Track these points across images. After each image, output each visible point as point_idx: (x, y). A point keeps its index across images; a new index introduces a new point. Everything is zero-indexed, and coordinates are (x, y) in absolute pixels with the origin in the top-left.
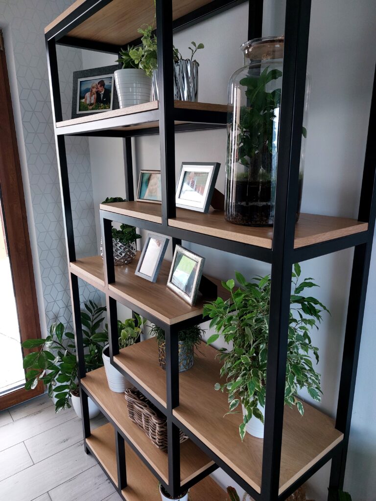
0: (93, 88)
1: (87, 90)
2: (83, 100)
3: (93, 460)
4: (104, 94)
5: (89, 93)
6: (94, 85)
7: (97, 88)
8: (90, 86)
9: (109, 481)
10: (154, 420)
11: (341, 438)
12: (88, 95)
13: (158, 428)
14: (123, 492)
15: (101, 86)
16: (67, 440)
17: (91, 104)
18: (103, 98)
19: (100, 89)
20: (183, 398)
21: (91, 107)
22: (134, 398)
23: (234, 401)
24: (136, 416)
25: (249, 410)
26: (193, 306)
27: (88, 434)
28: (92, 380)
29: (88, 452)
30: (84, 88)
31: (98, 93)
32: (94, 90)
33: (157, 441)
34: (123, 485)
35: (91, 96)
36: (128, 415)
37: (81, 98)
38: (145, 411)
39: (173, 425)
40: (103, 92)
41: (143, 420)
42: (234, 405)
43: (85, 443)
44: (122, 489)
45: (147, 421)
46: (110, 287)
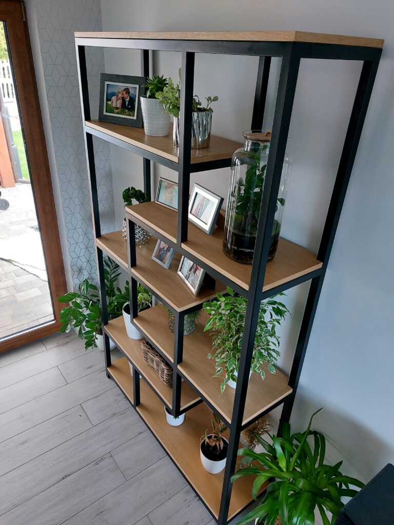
0: (119, 93)
1: (113, 94)
2: (110, 103)
3: (113, 383)
4: (129, 101)
5: (116, 97)
6: (120, 90)
7: (123, 94)
8: (116, 91)
9: (126, 399)
10: (163, 366)
11: (291, 391)
12: (114, 98)
13: (165, 372)
14: (137, 408)
15: (126, 93)
16: (92, 367)
17: (117, 108)
18: (128, 105)
19: (126, 96)
20: (185, 357)
21: (117, 111)
22: (149, 349)
23: (219, 369)
24: (149, 360)
25: (228, 375)
26: (197, 296)
27: (109, 364)
28: (113, 327)
29: (109, 376)
30: (110, 91)
31: (123, 99)
32: (120, 95)
33: (165, 379)
34: (138, 402)
35: (117, 100)
36: (143, 358)
37: (108, 100)
38: (157, 359)
39: (178, 374)
40: (128, 100)
41: (155, 364)
42: (219, 371)
43: (107, 370)
44: (137, 406)
45: (158, 365)
46: (133, 270)
